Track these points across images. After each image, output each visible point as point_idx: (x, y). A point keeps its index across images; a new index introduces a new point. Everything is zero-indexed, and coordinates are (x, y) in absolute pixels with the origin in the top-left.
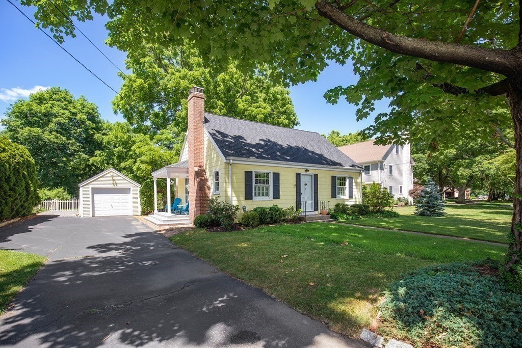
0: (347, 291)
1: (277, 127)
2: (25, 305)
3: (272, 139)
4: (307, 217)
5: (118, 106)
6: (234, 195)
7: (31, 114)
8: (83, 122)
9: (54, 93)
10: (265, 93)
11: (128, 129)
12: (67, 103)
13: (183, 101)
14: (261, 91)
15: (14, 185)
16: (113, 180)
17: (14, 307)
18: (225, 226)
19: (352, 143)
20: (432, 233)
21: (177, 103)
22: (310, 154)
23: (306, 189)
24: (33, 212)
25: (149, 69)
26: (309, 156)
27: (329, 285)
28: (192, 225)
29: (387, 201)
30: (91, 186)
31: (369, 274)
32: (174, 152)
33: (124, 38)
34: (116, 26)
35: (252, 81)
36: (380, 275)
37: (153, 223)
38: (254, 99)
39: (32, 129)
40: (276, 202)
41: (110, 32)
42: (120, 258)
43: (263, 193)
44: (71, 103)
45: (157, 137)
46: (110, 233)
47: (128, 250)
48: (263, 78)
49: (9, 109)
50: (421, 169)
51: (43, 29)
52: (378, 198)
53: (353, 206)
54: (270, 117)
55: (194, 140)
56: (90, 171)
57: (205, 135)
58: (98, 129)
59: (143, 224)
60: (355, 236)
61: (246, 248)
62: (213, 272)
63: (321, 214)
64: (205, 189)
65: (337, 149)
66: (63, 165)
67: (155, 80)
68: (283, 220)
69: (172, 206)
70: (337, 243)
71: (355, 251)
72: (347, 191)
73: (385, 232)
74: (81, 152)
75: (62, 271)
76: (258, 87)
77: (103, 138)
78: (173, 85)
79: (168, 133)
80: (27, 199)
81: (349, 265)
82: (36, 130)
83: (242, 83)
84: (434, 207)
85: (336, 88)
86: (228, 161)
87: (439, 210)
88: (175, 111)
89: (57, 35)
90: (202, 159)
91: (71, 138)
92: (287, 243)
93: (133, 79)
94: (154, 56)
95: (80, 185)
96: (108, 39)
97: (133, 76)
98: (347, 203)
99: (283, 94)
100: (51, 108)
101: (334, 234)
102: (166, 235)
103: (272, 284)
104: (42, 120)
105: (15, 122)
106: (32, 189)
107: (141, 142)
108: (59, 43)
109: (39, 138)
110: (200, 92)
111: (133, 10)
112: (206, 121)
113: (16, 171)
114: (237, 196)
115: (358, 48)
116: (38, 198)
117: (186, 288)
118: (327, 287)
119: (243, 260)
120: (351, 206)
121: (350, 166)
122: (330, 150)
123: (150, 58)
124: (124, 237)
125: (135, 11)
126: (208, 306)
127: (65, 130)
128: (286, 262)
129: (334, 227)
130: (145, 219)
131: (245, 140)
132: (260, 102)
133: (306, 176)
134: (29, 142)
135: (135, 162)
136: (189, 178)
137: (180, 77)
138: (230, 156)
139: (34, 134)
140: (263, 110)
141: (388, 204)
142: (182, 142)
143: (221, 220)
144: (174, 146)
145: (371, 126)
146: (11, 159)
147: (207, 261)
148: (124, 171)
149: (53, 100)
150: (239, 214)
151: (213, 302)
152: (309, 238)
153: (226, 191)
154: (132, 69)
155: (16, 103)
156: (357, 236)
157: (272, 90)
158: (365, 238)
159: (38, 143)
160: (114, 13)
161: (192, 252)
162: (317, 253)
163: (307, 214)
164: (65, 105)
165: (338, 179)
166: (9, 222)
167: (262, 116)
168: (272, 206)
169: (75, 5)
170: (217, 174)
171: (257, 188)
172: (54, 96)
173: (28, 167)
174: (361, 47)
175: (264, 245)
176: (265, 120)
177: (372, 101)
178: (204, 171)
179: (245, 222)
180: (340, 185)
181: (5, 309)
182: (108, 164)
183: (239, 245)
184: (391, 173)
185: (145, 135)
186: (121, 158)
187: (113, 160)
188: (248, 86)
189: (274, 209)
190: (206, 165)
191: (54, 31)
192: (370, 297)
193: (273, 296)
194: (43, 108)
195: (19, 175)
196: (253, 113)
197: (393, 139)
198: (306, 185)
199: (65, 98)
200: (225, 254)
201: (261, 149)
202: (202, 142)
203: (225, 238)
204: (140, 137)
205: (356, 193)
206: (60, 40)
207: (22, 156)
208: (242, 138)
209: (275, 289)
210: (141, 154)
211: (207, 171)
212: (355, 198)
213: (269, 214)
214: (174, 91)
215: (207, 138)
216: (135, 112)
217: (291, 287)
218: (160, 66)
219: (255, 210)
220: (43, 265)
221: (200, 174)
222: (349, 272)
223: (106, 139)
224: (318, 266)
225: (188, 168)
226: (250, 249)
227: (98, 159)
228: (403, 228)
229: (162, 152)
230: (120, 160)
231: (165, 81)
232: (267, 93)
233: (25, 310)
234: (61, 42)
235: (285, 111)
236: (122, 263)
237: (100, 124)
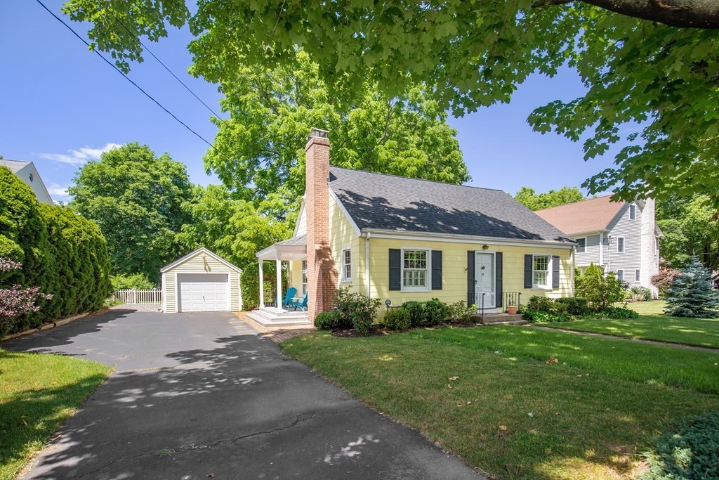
0: (568, 446)
1: (437, 184)
2: (74, 437)
3: (430, 202)
4: (484, 316)
5: (212, 163)
6: (372, 283)
7: (103, 179)
8: (168, 187)
9: (132, 151)
10: (419, 135)
11: (224, 194)
12: (147, 162)
13: (299, 152)
14: (413, 133)
15: (80, 270)
16: (206, 263)
17: (60, 438)
18: (360, 328)
19: (555, 205)
20: (705, 347)
21: (291, 156)
22: (490, 222)
23: (483, 274)
24: (104, 305)
25: (252, 110)
26: (489, 225)
27: (534, 431)
28: (311, 326)
29: (617, 293)
30: (176, 272)
31: (605, 416)
32: (287, 224)
33: (214, 63)
34: (203, 46)
35: (399, 118)
36: (626, 419)
37: (257, 322)
38: (402, 143)
39: (105, 199)
40: (436, 294)
41: (194, 55)
42: (208, 372)
43: (416, 281)
44: (153, 162)
45: (264, 204)
46: (198, 336)
47: (220, 360)
48: (415, 113)
49: (78, 174)
50: (674, 243)
51: (100, 52)
52: (601, 289)
53: (561, 301)
54: (427, 171)
55: (315, 205)
56: (177, 251)
57: (330, 198)
58: (186, 196)
59: (245, 324)
60: (569, 348)
61: (391, 363)
62: (341, 399)
63: (506, 312)
64: (330, 277)
65: (533, 213)
66: (143, 244)
67: (260, 124)
68: (448, 321)
69: (284, 298)
70: (540, 359)
71: (572, 374)
72: (549, 278)
73: (618, 342)
74: (165, 227)
75: (129, 389)
76: (408, 126)
77: (191, 207)
78: (285, 130)
79: (278, 198)
80: (96, 288)
81: (566, 397)
82: (110, 200)
83: (385, 123)
84: (701, 303)
85: (551, 104)
86: (364, 235)
87: (710, 307)
88: (289, 166)
89: (121, 62)
90: (325, 232)
91: (153, 209)
92: (456, 357)
93: (230, 125)
94: (260, 92)
95: (163, 270)
96: (192, 67)
97: (231, 121)
98: (549, 295)
99: (447, 135)
100: (128, 169)
101: (531, 345)
102: (275, 340)
103: (435, 423)
104: (116, 186)
105: (85, 191)
106: (102, 275)
107: (242, 211)
108: (123, 72)
109: (113, 210)
110: (324, 136)
111: (225, 20)
112: (332, 178)
113: (83, 252)
114: (378, 286)
115: (581, 45)
116: (110, 287)
117: (301, 424)
118: (532, 435)
119: (386, 383)
120: (557, 301)
121: (556, 240)
122: (523, 216)
123: (253, 94)
124: (216, 341)
125: (229, 22)
126: (333, 454)
127: (145, 198)
128: (457, 388)
129: (530, 333)
130: (247, 316)
131: (389, 203)
132: (411, 149)
133: (483, 256)
134: (102, 216)
135: (234, 239)
136: (308, 259)
137: (295, 119)
138: (366, 226)
139: (107, 205)
140: (416, 161)
141: (619, 298)
142: (299, 209)
143: (353, 319)
144: (286, 215)
145: (607, 170)
146: (76, 237)
147: (333, 381)
148: (219, 252)
149: (130, 160)
150: (381, 312)
151: (340, 449)
152: (490, 349)
153: (361, 279)
154: (229, 112)
155: (86, 165)
156: (571, 349)
157: (429, 130)
158: (585, 352)
159: (111, 216)
160: (199, 27)
161: (311, 366)
162: (507, 375)
163: (485, 312)
164: (145, 166)
165: (535, 260)
166: (75, 318)
167: (415, 168)
168: (431, 300)
169: (143, 16)
170: (348, 254)
171: (407, 275)
172: (131, 155)
173: (97, 247)
174: (585, 44)
175: (420, 359)
176: (418, 175)
177: (616, 125)
178: (329, 249)
179: (390, 323)
180: (539, 269)
181: (48, 441)
182: (199, 242)
183: (380, 358)
184: (621, 249)
185: (247, 202)
186: (216, 233)
187: (205, 237)
188: (393, 126)
189: (433, 305)
190: (332, 240)
191: (117, 57)
192: (615, 459)
193: (437, 444)
194: (118, 170)
195: (85, 257)
196: (401, 165)
197: (646, 190)
198: (483, 268)
199: (144, 157)
200: (360, 371)
201: (413, 216)
202: (326, 208)
203: (360, 347)
204: (241, 205)
205: (565, 281)
206: (125, 69)
207: (89, 233)
208: (384, 201)
209: (441, 433)
210: (242, 228)
211: (334, 249)
212: (563, 288)
213: (425, 311)
214: (287, 139)
215: (333, 202)
216: (234, 171)
217: (468, 431)
218: (266, 106)
219: (405, 306)
220: (107, 379)
221: (322, 253)
222: (568, 410)
223: (195, 208)
224: (511, 397)
225: (306, 246)
226: (398, 365)
227: (186, 235)
228: (647, 337)
229: (271, 224)
230: (214, 237)
231: (274, 125)
232: (421, 136)
233: (73, 444)
234: (126, 71)
235: (450, 160)
236: (211, 380)
237: (189, 190)
